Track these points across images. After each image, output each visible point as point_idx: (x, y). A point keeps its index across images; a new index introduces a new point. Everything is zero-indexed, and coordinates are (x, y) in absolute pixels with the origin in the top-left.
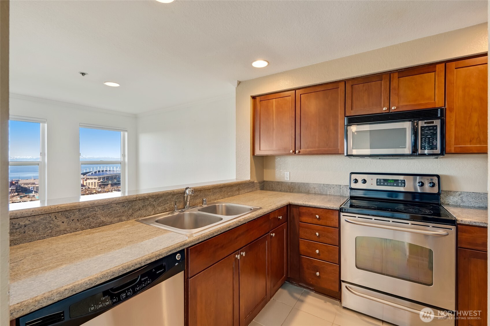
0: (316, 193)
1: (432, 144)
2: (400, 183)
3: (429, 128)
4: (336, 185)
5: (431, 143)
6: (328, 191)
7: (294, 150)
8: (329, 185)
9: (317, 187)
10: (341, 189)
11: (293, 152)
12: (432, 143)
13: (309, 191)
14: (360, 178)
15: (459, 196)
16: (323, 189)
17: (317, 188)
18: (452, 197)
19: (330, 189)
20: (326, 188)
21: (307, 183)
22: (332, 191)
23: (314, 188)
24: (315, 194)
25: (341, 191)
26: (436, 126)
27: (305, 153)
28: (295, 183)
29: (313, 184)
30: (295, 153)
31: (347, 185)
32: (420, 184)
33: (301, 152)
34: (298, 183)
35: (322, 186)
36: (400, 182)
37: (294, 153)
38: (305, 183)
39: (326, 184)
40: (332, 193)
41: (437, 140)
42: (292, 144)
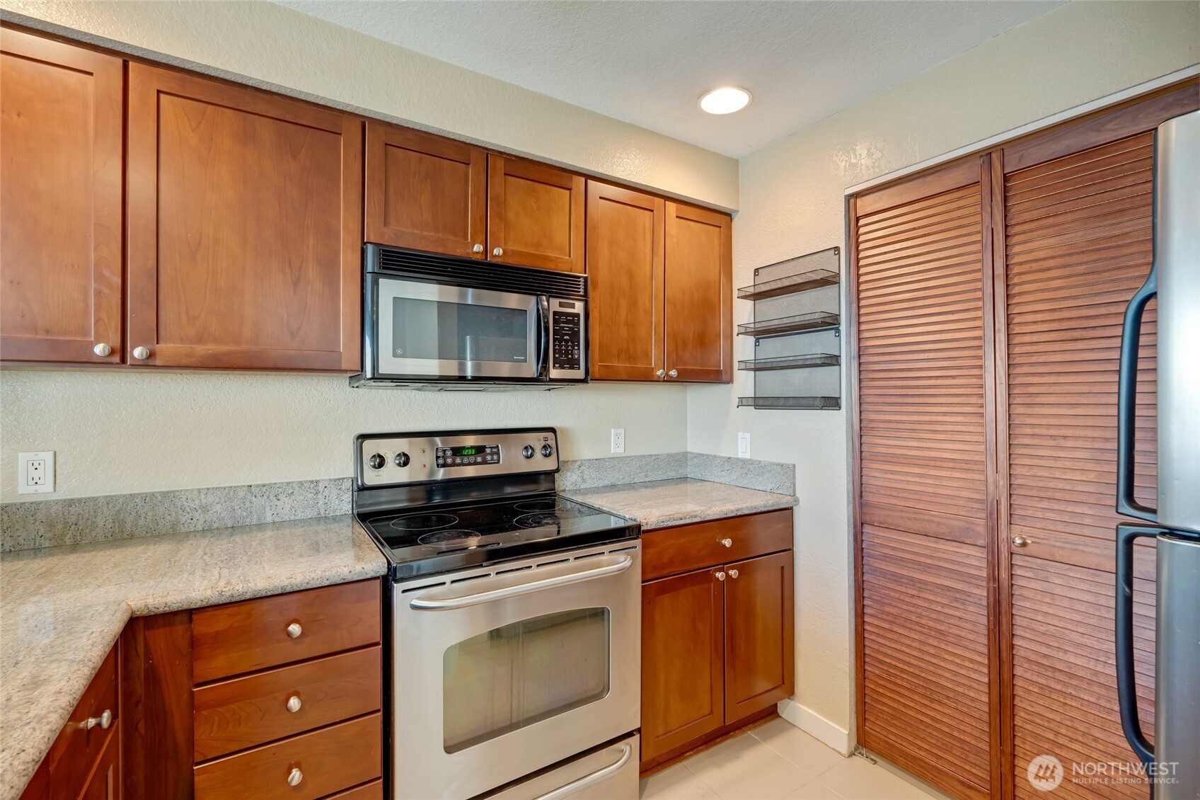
0: (215, 526)
1: (572, 356)
2: (489, 454)
3: (566, 318)
4: (301, 484)
5: (570, 354)
6: (268, 509)
7: (118, 344)
8: (270, 486)
9: (217, 500)
10: (319, 496)
11: (112, 352)
12: (572, 354)
13: (174, 526)
14: (390, 449)
15: (579, 469)
16: (248, 504)
17: (218, 508)
18: (569, 474)
19: (277, 503)
20: (258, 502)
21: (165, 494)
22: (285, 508)
23: (205, 509)
24: (208, 531)
25: (321, 502)
26: (578, 315)
27: (184, 362)
28: (94, 499)
29: (199, 490)
30: (123, 360)
31: (339, 479)
32: (527, 451)
33: (158, 353)
34: (110, 500)
35: (241, 494)
36: (488, 451)
37: (117, 359)
38: (153, 494)
39: (258, 486)
40: (286, 514)
41: (579, 349)
42: (104, 315)
